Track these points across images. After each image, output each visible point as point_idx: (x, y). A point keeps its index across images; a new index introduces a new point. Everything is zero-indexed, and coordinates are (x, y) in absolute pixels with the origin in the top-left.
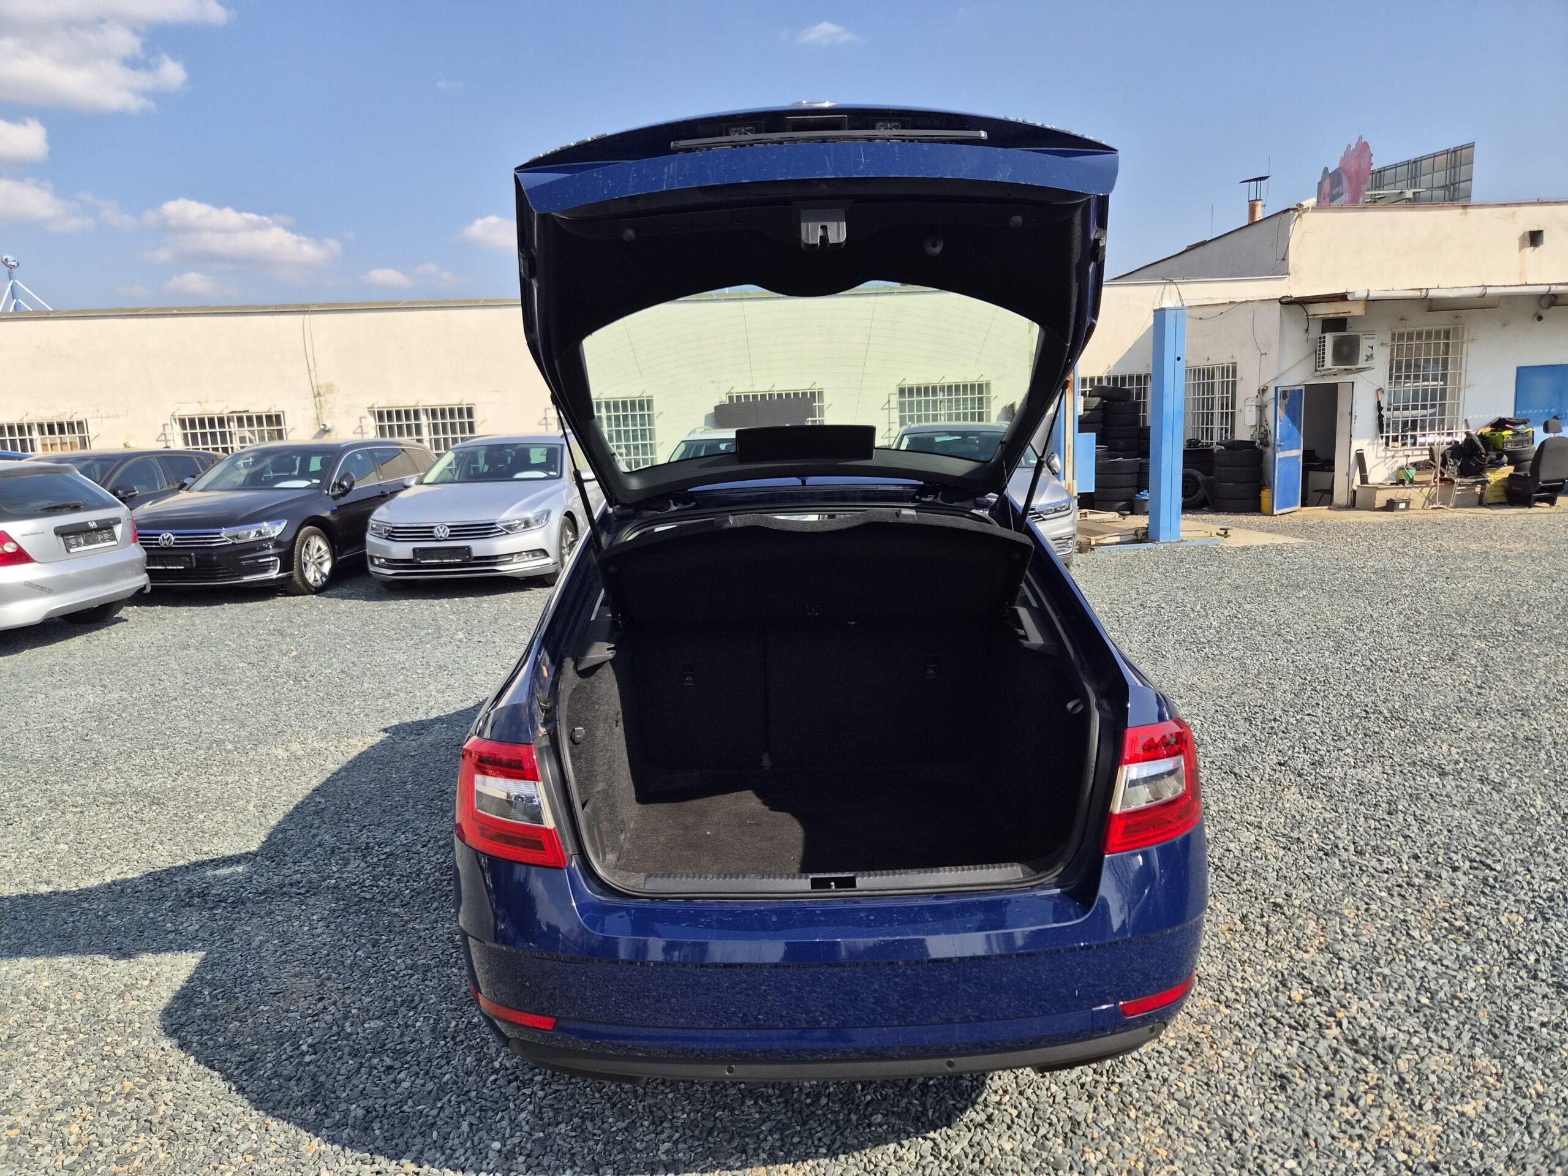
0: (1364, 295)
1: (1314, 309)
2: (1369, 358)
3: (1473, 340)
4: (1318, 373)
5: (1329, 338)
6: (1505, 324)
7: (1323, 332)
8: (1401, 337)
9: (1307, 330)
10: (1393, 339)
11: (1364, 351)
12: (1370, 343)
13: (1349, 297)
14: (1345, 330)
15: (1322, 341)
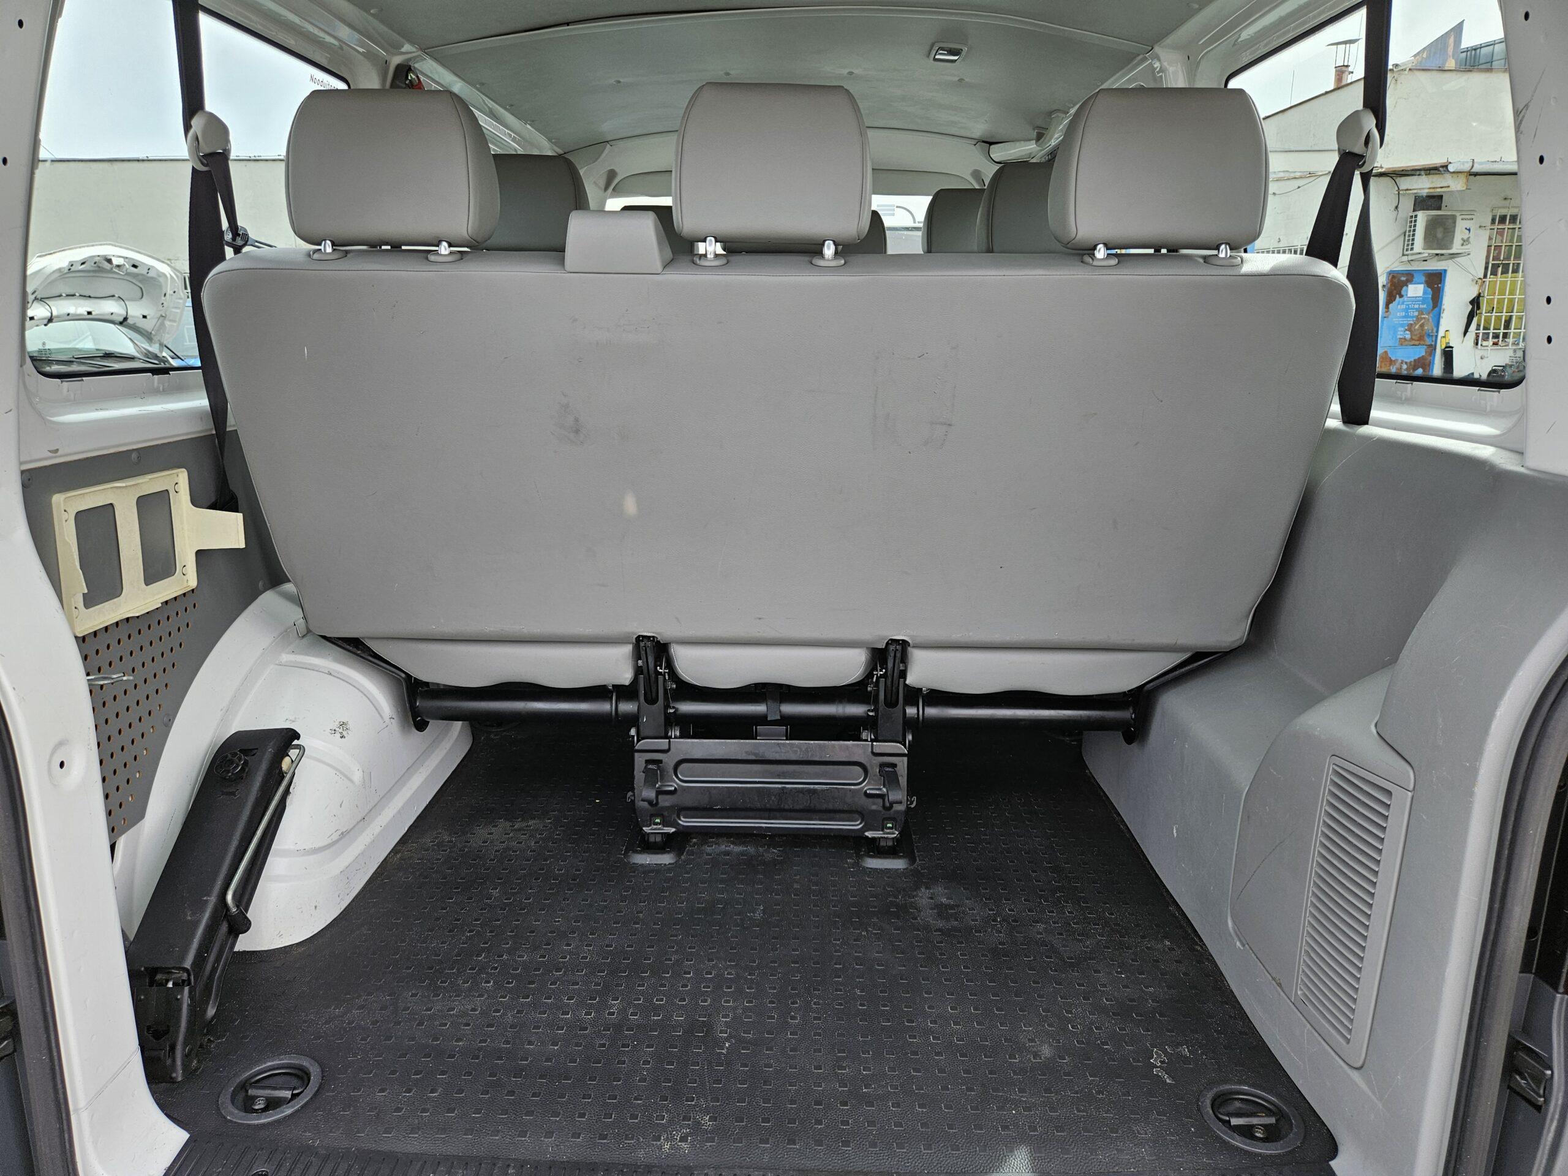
0: (1467, 167)
1: (1405, 183)
2: (1465, 242)
4: (1405, 258)
5: (1422, 217)
7: (1414, 211)
8: (1503, 219)
9: (1397, 207)
10: (1493, 221)
11: (1459, 234)
12: (1468, 224)
13: (1451, 168)
14: (1439, 208)
15: (1413, 220)
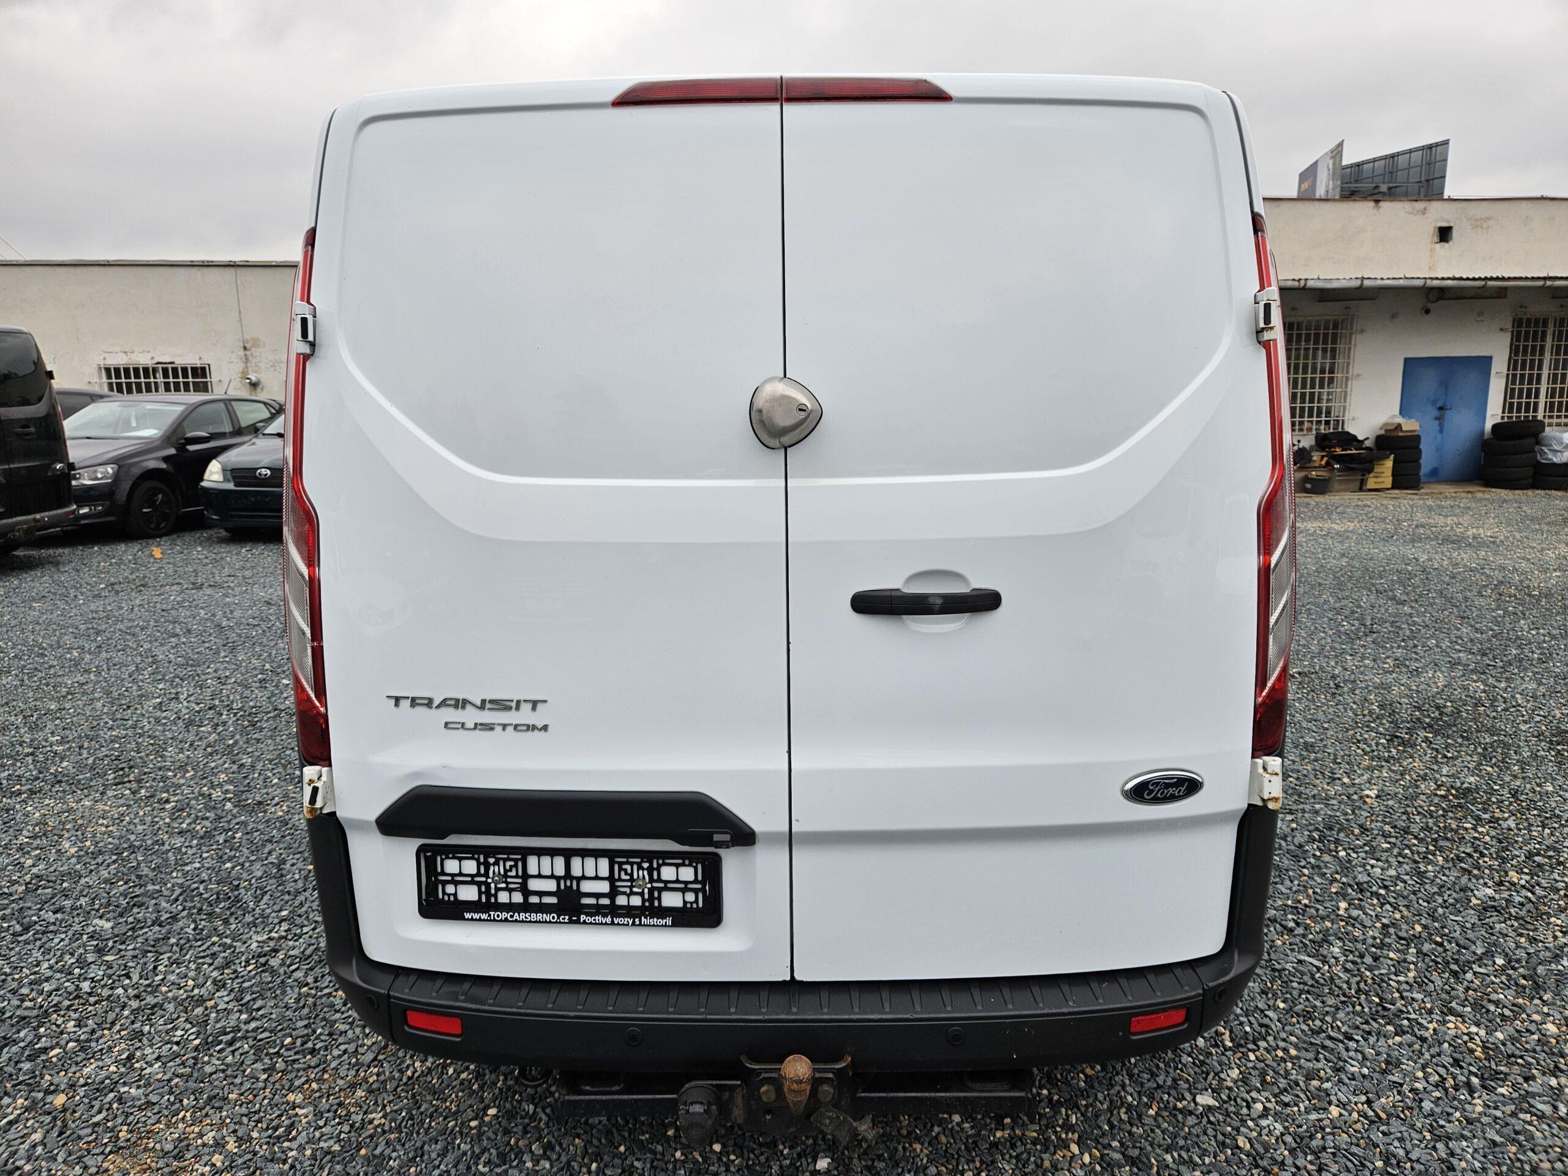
3: (1362, 331)
6: (1394, 316)
8: (1291, 326)
